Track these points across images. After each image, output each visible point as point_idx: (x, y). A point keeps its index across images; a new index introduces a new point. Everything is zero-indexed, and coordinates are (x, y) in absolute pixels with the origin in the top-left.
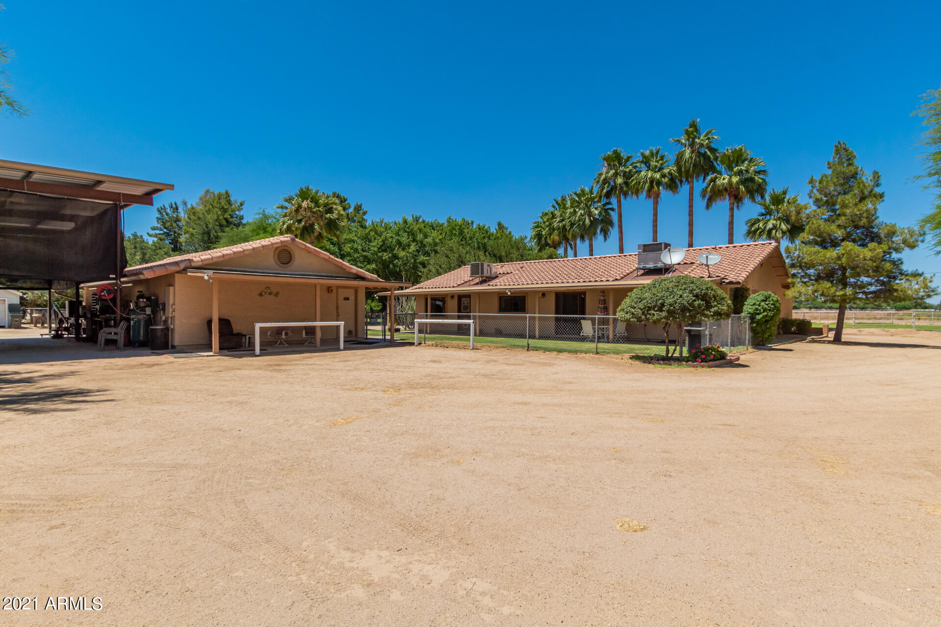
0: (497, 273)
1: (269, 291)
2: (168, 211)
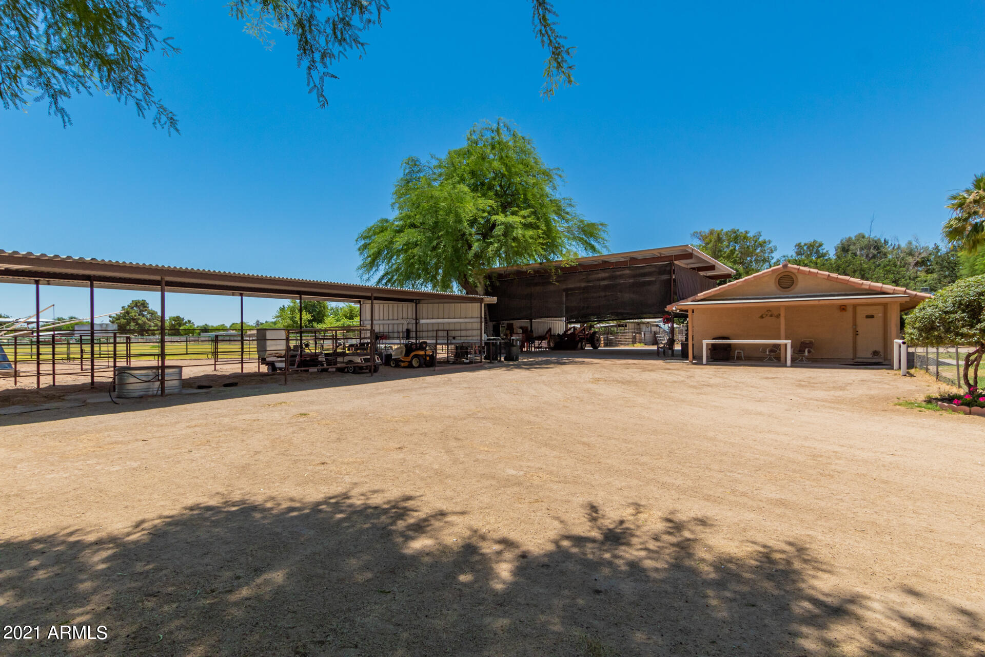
1: (770, 313)
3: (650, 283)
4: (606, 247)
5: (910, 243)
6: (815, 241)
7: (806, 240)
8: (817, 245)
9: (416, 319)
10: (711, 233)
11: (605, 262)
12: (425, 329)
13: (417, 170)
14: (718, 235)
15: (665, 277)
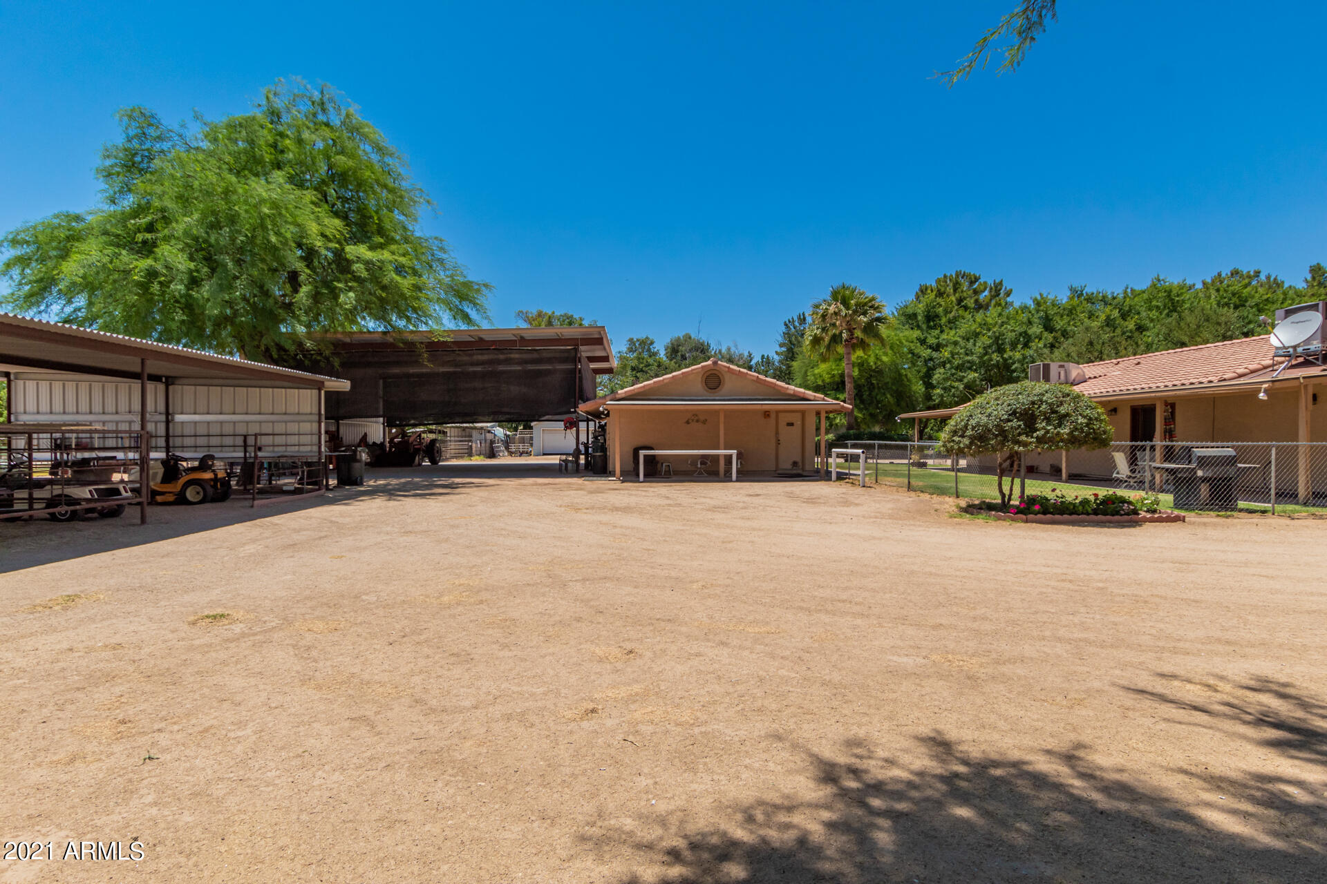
0: (1084, 375)
1: (696, 418)
2: (797, 324)
3: (548, 372)
4: (487, 318)
5: (729, 349)
6: (647, 338)
7: (638, 335)
8: (649, 342)
9: (167, 413)
10: (540, 315)
11: (481, 340)
12: (187, 431)
13: (154, 134)
14: (550, 317)
15: (569, 366)
